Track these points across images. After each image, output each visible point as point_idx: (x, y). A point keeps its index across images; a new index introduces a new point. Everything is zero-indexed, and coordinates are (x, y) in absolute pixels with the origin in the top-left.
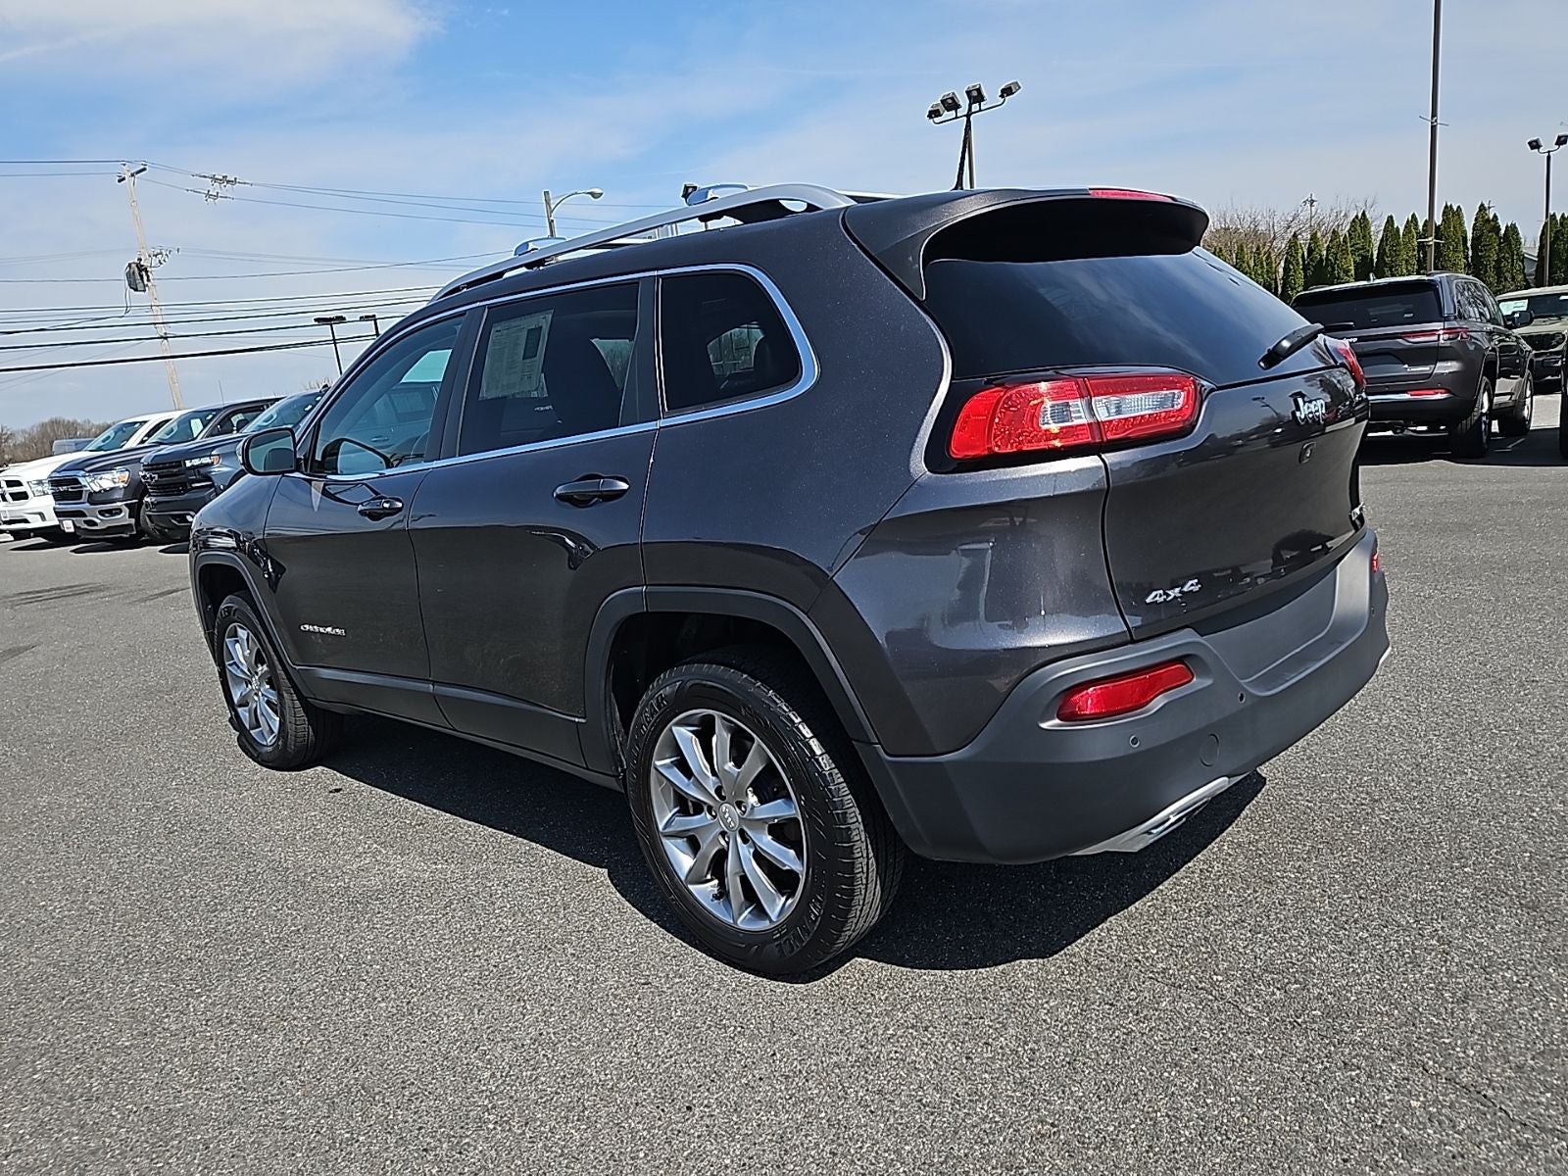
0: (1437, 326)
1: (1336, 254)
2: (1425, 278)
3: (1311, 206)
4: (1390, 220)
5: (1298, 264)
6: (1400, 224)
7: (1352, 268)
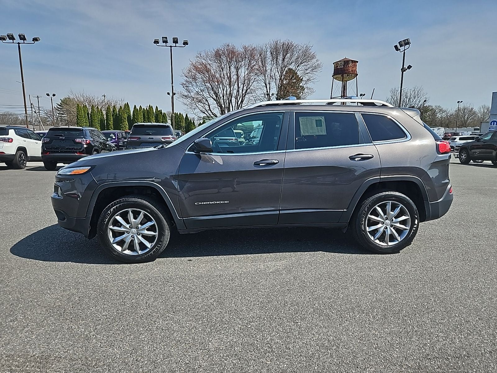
0: (170, 136)
1: (122, 113)
2: (165, 124)
3: (104, 97)
4: (135, 106)
5: (111, 114)
6: (138, 108)
7: (126, 118)
